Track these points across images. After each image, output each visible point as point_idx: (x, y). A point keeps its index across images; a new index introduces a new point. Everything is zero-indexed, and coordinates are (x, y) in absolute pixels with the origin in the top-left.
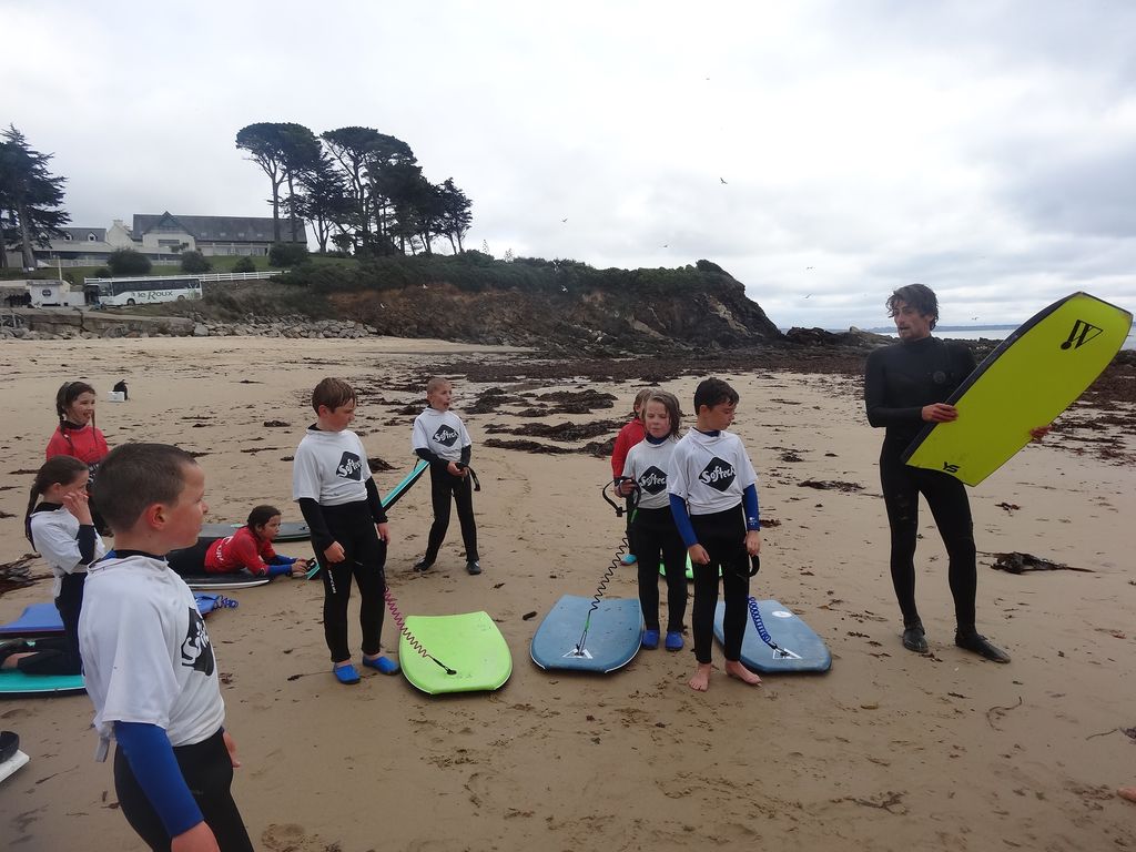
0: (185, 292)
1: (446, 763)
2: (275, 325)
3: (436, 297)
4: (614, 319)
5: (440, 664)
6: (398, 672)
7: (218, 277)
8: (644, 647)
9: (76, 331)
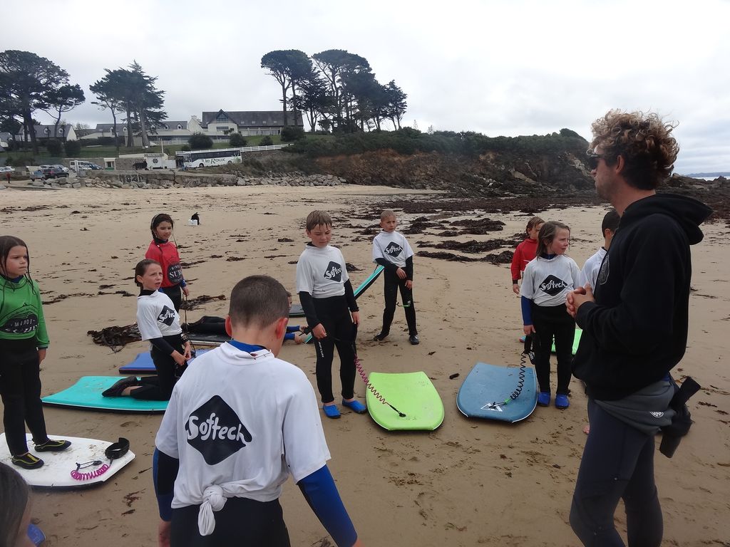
0: (232, 159)
1: (401, 483)
2: (284, 178)
3: (383, 158)
4: (500, 171)
5: (395, 409)
6: (366, 412)
7: (251, 149)
8: (539, 404)
9: (171, 184)
